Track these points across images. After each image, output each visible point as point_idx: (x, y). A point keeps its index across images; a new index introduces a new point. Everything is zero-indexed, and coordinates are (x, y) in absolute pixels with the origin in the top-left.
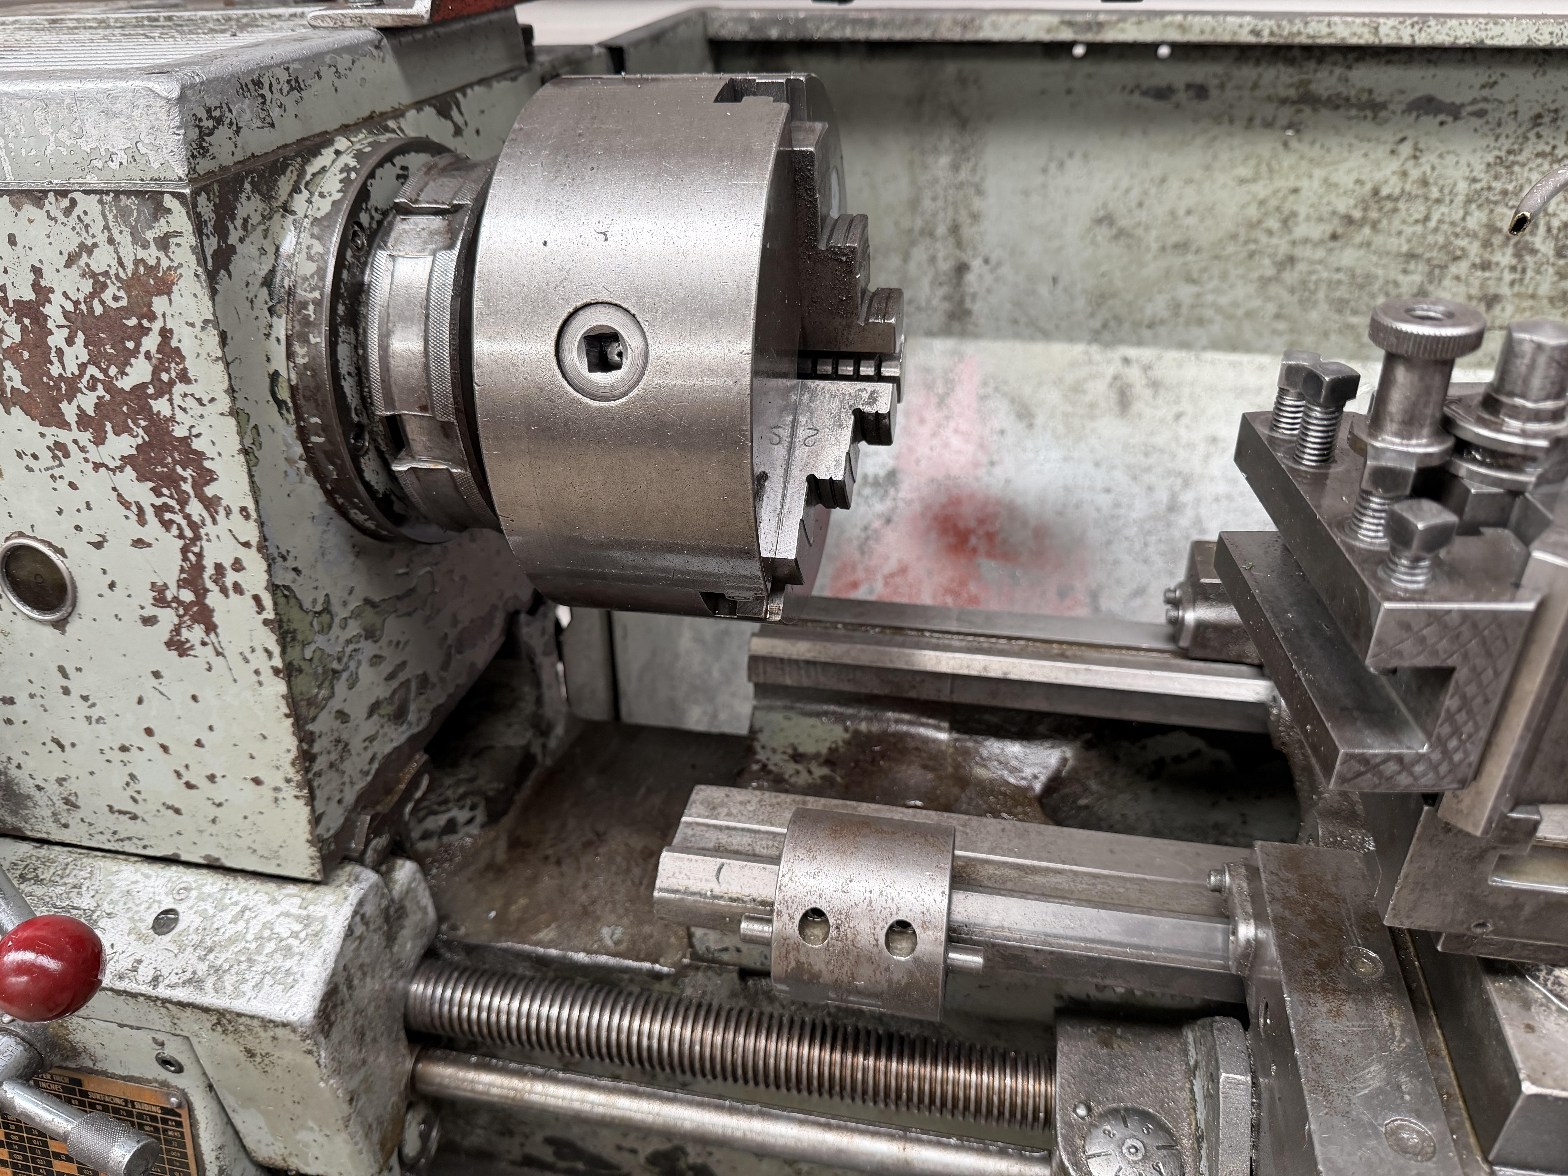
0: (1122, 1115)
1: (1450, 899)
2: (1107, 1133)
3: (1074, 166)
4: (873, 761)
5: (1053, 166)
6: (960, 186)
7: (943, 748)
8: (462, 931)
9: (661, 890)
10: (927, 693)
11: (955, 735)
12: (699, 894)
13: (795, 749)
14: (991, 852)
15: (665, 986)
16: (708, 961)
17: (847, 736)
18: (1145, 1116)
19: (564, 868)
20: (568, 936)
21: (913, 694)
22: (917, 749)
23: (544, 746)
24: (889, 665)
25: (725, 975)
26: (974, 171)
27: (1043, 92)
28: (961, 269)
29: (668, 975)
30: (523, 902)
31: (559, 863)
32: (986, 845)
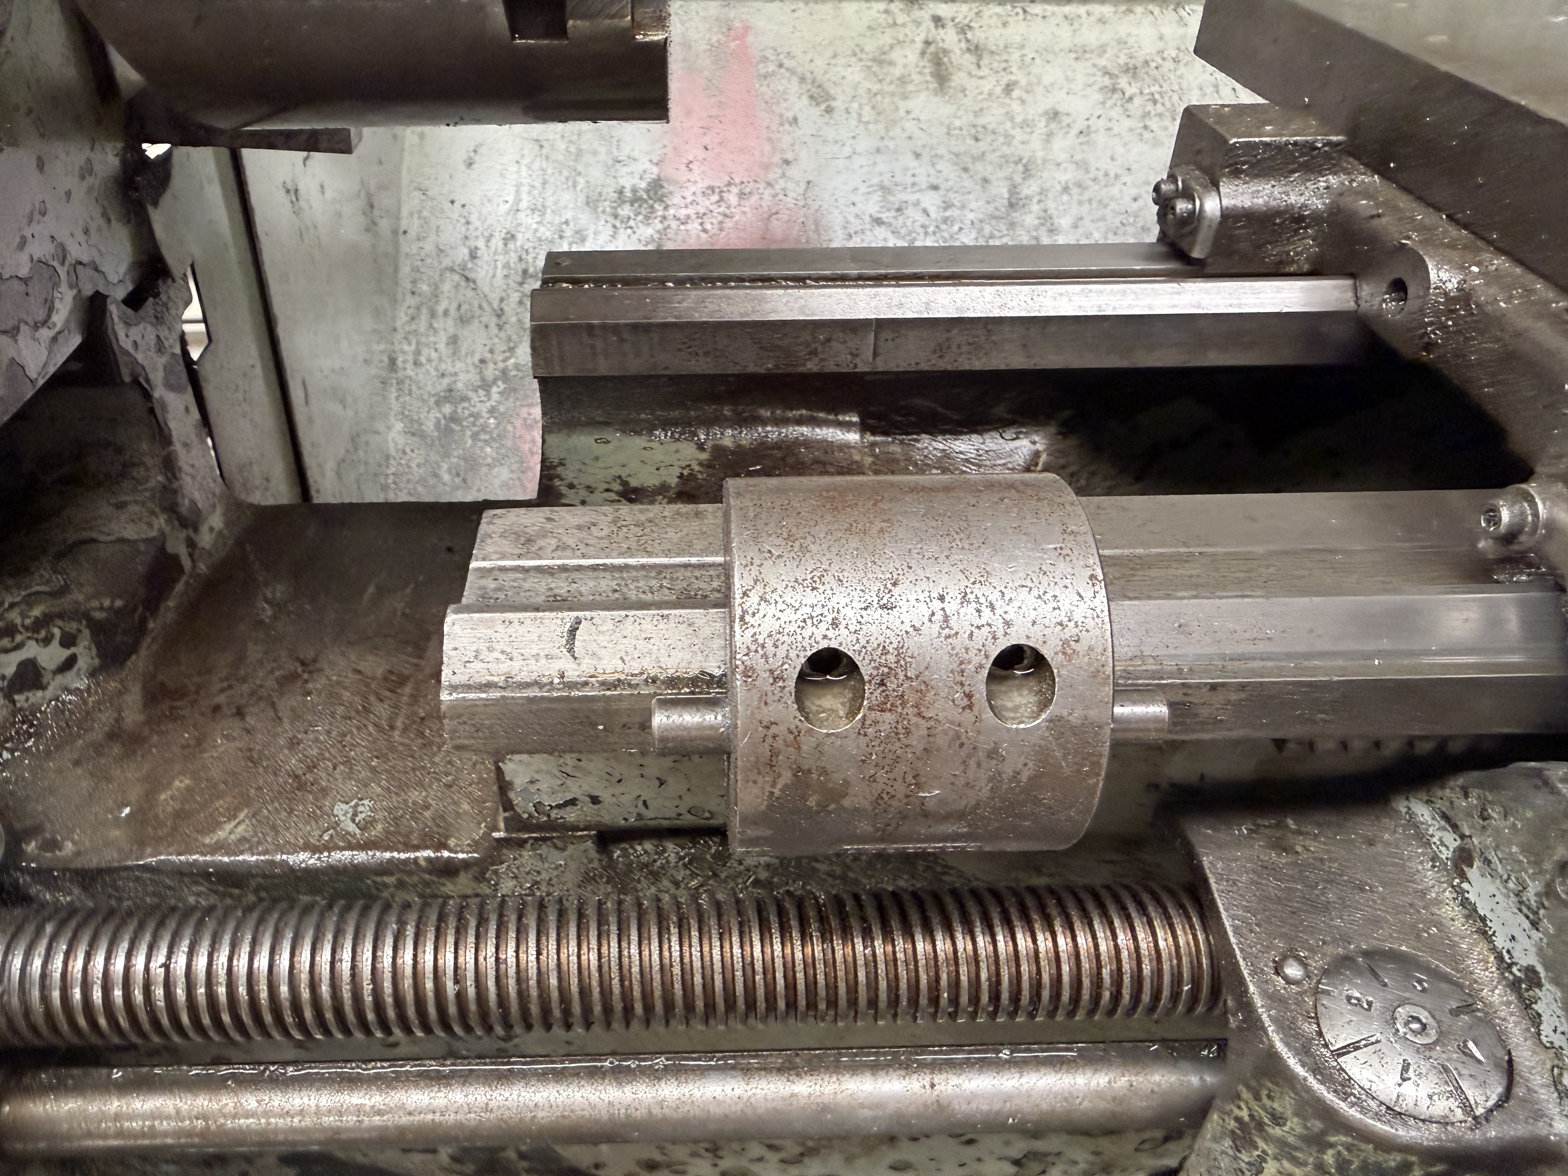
2: (1357, 1003)
7: (857, 457)
8: (69, 847)
9: (454, 688)
10: (836, 360)
11: (870, 435)
12: (536, 683)
13: (625, 483)
15: (464, 883)
16: (539, 828)
17: (704, 455)
18: (1403, 961)
19: (251, 720)
20: (274, 827)
23: (191, 544)
25: (571, 848)
29: (466, 865)
30: (181, 783)
31: (240, 713)
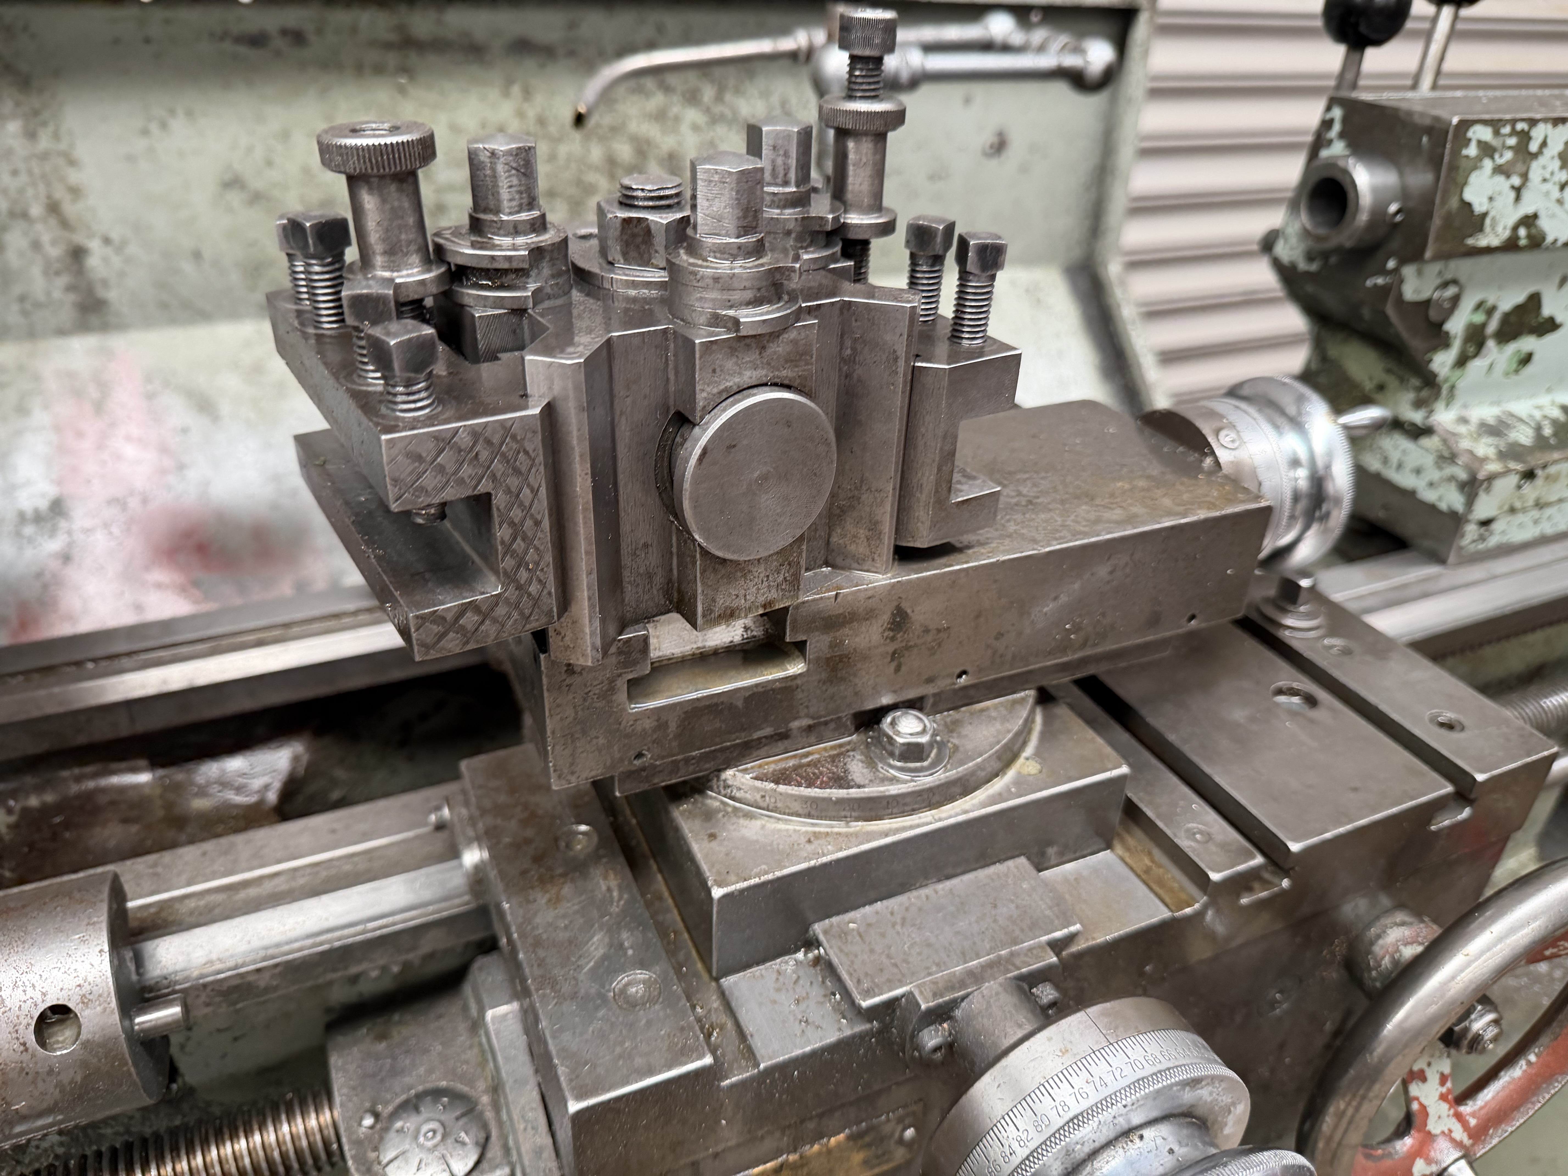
0: (411, 1105)
1: (602, 741)
2: (400, 1131)
3: (178, 124)
4: (55, 837)
5: (154, 127)
6: (44, 157)
7: (147, 791)
10: (101, 732)
11: (160, 772)
14: (189, 884)
17: (12, 819)
18: (436, 1094)
21: (82, 739)
22: (113, 803)
24: (36, 713)
26: (56, 136)
27: (116, 41)
28: (77, 254)
32: (184, 878)
